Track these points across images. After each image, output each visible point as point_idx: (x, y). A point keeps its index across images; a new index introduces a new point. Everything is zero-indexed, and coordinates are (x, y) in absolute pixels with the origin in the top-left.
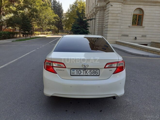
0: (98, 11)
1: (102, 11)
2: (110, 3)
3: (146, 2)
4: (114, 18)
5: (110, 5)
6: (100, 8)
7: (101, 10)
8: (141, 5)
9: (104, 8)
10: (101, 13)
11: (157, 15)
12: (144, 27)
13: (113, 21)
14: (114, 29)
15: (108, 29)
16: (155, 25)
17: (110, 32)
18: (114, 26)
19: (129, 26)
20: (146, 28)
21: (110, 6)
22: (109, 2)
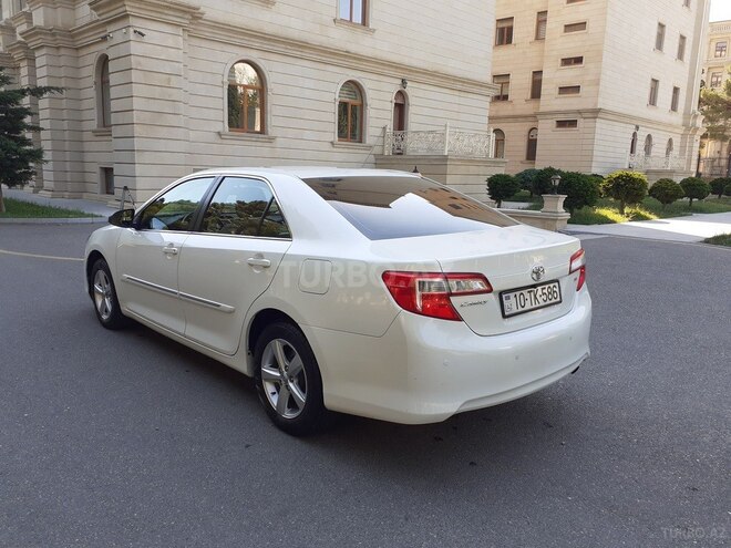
0: (44, 51)
1: (62, 51)
2: (132, 21)
3: (270, 39)
4: (157, 92)
5: (132, 30)
6: (54, 35)
7: (58, 48)
8: (252, 51)
9: (72, 37)
10: (63, 61)
11: (308, 93)
12: (274, 138)
13: (155, 106)
14: (161, 145)
15: (137, 144)
16: (307, 135)
17: (147, 157)
18: (160, 128)
19: (219, 133)
20: (279, 142)
21: (132, 36)
22: (127, 16)
